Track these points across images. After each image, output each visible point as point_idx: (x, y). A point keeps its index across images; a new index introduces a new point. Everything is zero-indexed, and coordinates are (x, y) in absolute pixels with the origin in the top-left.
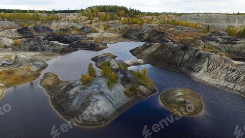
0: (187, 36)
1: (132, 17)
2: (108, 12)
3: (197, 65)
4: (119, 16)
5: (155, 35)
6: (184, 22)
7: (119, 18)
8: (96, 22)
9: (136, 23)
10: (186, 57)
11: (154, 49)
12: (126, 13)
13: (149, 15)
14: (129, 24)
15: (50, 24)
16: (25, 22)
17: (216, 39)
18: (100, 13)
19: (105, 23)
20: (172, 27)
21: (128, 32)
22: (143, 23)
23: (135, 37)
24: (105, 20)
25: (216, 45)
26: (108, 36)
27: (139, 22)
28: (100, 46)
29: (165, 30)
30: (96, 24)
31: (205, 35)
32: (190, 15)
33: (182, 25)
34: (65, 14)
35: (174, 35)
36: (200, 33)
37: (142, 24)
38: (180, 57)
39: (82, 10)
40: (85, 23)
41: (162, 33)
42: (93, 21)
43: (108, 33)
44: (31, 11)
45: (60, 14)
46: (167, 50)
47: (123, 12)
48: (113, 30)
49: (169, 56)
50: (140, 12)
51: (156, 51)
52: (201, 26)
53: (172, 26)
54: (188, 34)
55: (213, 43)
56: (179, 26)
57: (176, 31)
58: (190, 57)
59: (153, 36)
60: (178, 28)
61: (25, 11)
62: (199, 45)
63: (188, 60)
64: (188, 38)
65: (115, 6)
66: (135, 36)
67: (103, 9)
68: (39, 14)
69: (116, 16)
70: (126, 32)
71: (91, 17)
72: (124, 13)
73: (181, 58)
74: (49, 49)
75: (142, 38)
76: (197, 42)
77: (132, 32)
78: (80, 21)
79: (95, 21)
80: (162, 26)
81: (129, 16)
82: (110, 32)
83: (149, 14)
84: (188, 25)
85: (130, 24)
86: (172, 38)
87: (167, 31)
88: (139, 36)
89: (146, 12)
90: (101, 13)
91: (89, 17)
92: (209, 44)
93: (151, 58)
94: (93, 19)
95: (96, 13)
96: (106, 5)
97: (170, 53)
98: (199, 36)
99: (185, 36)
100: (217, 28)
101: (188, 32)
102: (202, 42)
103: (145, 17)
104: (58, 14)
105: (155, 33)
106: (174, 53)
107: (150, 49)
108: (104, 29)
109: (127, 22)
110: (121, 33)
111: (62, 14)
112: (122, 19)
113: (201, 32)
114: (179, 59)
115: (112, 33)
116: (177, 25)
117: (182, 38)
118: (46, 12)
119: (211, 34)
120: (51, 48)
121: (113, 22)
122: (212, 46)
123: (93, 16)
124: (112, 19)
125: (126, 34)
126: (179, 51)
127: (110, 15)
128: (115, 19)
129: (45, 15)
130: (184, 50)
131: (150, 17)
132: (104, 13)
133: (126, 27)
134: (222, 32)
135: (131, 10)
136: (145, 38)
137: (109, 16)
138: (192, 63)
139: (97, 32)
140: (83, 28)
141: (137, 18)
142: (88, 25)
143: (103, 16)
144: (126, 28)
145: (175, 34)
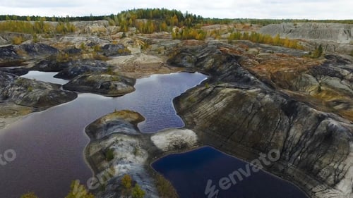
0: (283, 66)
1: (190, 26)
2: (152, 19)
3: (325, 161)
4: (169, 25)
5: (224, 62)
6: (274, 37)
7: (169, 28)
8: (132, 35)
9: (193, 38)
10: (296, 133)
11: (220, 105)
12: (179, 21)
13: (216, 23)
14: (183, 39)
15: (58, 39)
16: (18, 36)
17: (339, 72)
18: (138, 20)
19: (146, 37)
20: (254, 47)
21: (178, 54)
22: (205, 38)
23: (189, 65)
24: (146, 31)
25: (342, 86)
26: (144, 62)
27: (198, 36)
28: (119, 88)
29: (241, 52)
30: (129, 39)
31: (314, 63)
32: (282, 25)
33: (271, 43)
34: (85, 22)
35: (257, 63)
36: (305, 60)
37: (203, 38)
38: (280, 134)
39: (112, 17)
40: (114, 36)
41: (237, 58)
42: (127, 34)
43: (146, 56)
44: (33, 18)
45: (78, 22)
46: (249, 110)
47: (174, 19)
48: (155, 50)
49: (255, 127)
50: (202, 19)
51: (225, 110)
52: (303, 44)
53: (253, 44)
54: (284, 61)
55: (335, 82)
56: (266, 45)
57: (261, 54)
58: (305, 134)
59: (221, 64)
60: (264, 49)
61: (24, 18)
62: (307, 84)
63: (299, 143)
64: (285, 69)
65: (163, 9)
66: (189, 62)
67: (144, 14)
68: (45, 22)
69: (164, 25)
70: (175, 53)
71: (125, 28)
72: (177, 20)
73: (282, 135)
74: (18, 96)
75: (201, 66)
76: (304, 80)
77: (184, 56)
78: (108, 33)
79: (130, 33)
80: (236, 43)
81: (185, 25)
82: (150, 53)
83: (216, 21)
84: (280, 43)
85: (185, 39)
86: (256, 70)
87: (245, 53)
88: (196, 63)
89: (212, 18)
90: (141, 20)
91: (122, 27)
92: (326, 84)
93: (215, 128)
94: (128, 30)
95: (133, 20)
96: (149, 8)
97: (256, 120)
98: (305, 67)
99: (278, 64)
100: (333, 48)
101: (282, 56)
102: (313, 80)
103: (210, 26)
104: (75, 23)
105: (224, 58)
106: (265, 119)
107: (212, 101)
108: (142, 48)
109: (180, 36)
110: (168, 55)
111: (82, 22)
112: (174, 29)
113: (307, 56)
114: (278, 138)
115: (153, 54)
116: (262, 42)
117: (274, 70)
118: (57, 19)
119: (326, 62)
120: (22, 95)
121: (159, 34)
122: (333, 88)
123: (128, 25)
124: (158, 30)
125: (175, 57)
126: (276, 116)
127: (155, 24)
128: (163, 30)
129: (54, 23)
130: (288, 115)
131: (217, 27)
132: (145, 21)
133: (177, 44)
134: (343, 56)
135: (188, 16)
136: (207, 66)
137: (152, 25)
138: (312, 152)
139: (128, 53)
140: (107, 47)
141: (197, 28)
142: (118, 40)
143: (143, 25)
144: (177, 46)
145: (259, 61)
